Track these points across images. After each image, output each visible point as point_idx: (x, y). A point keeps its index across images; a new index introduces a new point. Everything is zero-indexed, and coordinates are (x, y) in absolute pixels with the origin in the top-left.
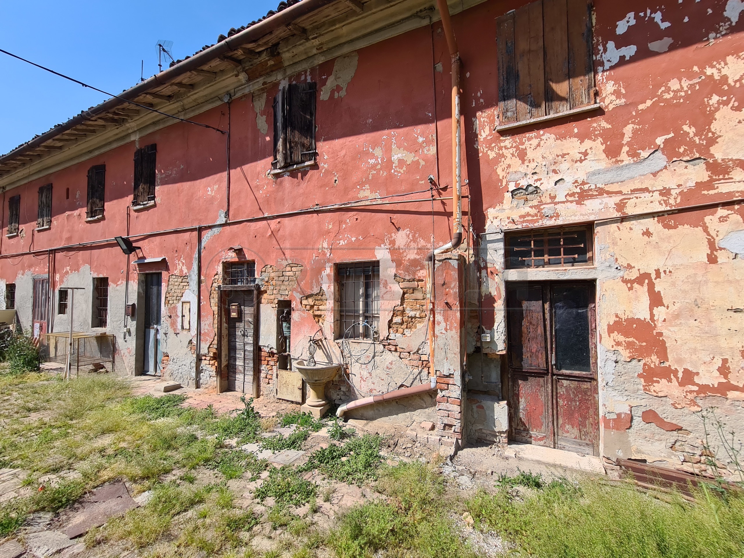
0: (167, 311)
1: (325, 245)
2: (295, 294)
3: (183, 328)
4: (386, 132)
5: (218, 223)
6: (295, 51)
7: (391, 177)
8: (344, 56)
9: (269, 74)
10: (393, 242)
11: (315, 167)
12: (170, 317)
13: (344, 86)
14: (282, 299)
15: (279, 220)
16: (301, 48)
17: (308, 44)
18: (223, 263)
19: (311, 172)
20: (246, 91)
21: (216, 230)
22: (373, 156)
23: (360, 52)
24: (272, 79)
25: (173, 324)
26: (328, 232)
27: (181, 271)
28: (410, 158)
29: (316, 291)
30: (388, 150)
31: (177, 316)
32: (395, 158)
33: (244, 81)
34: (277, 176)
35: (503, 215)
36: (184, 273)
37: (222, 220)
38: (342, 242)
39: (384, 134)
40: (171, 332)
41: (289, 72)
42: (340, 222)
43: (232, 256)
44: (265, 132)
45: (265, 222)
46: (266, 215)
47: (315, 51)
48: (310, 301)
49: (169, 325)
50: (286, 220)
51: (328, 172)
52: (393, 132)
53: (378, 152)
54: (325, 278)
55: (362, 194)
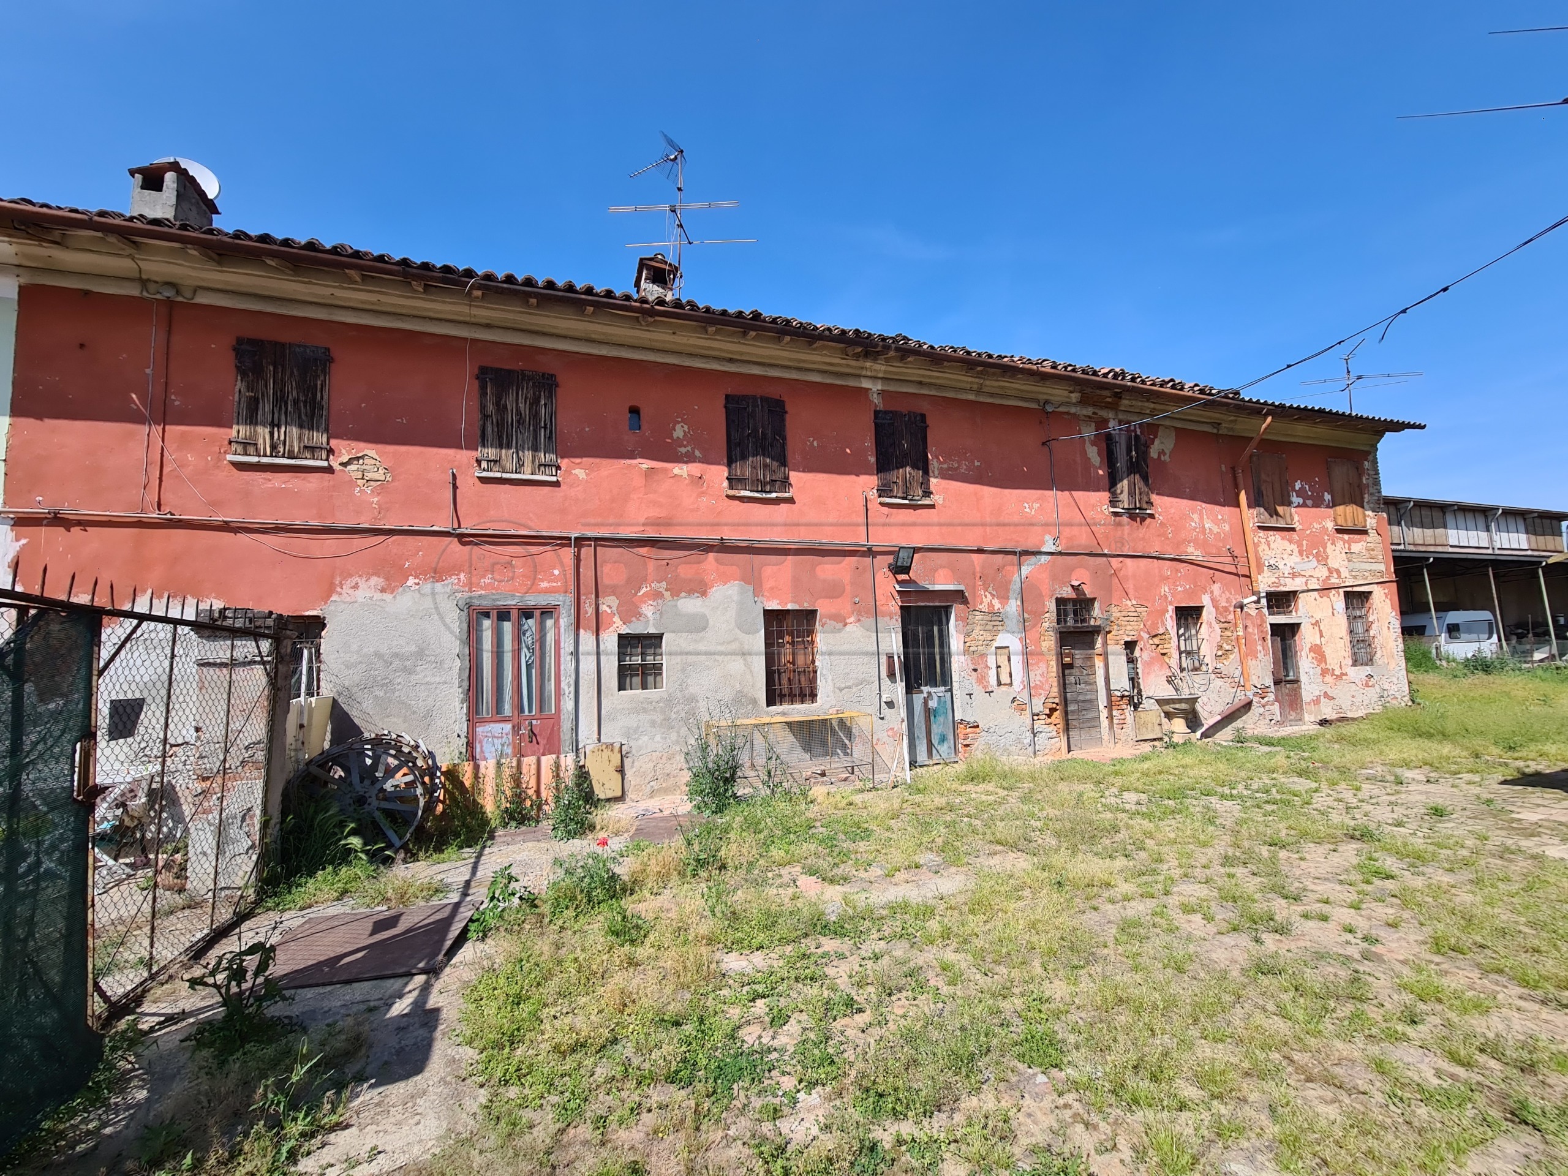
0: (970, 662)
1: (1167, 589)
2: (1142, 633)
3: (999, 684)
4: (1199, 503)
5: (1044, 550)
6: (1134, 403)
7: (1205, 540)
8: (1167, 427)
9: (1102, 408)
10: (1212, 592)
11: (1152, 516)
12: (975, 670)
13: (1167, 452)
14: (1129, 639)
15: (1121, 559)
16: (1140, 404)
17: (1146, 404)
18: (1057, 599)
19: (1149, 520)
20: (1073, 410)
21: (1044, 559)
22: (1192, 520)
23: (1176, 428)
24: (1103, 413)
25: (982, 680)
26: (1167, 578)
27: (990, 605)
28: (1216, 530)
29: (1161, 632)
30: (1201, 518)
31: (987, 667)
32: (1207, 526)
33: (1074, 400)
34: (1116, 514)
35: (1265, 581)
36: (996, 608)
37: (1049, 547)
38: (1180, 589)
39: (1199, 505)
40: (978, 691)
41: (1121, 416)
42: (1177, 571)
43: (1067, 593)
44: (1098, 464)
45: (1105, 559)
46: (1106, 552)
47: (1148, 412)
48: (1156, 641)
49: (974, 681)
50: (1128, 560)
51: (1162, 524)
52: (1204, 505)
53: (1196, 517)
54: (1169, 619)
55: (1190, 550)
